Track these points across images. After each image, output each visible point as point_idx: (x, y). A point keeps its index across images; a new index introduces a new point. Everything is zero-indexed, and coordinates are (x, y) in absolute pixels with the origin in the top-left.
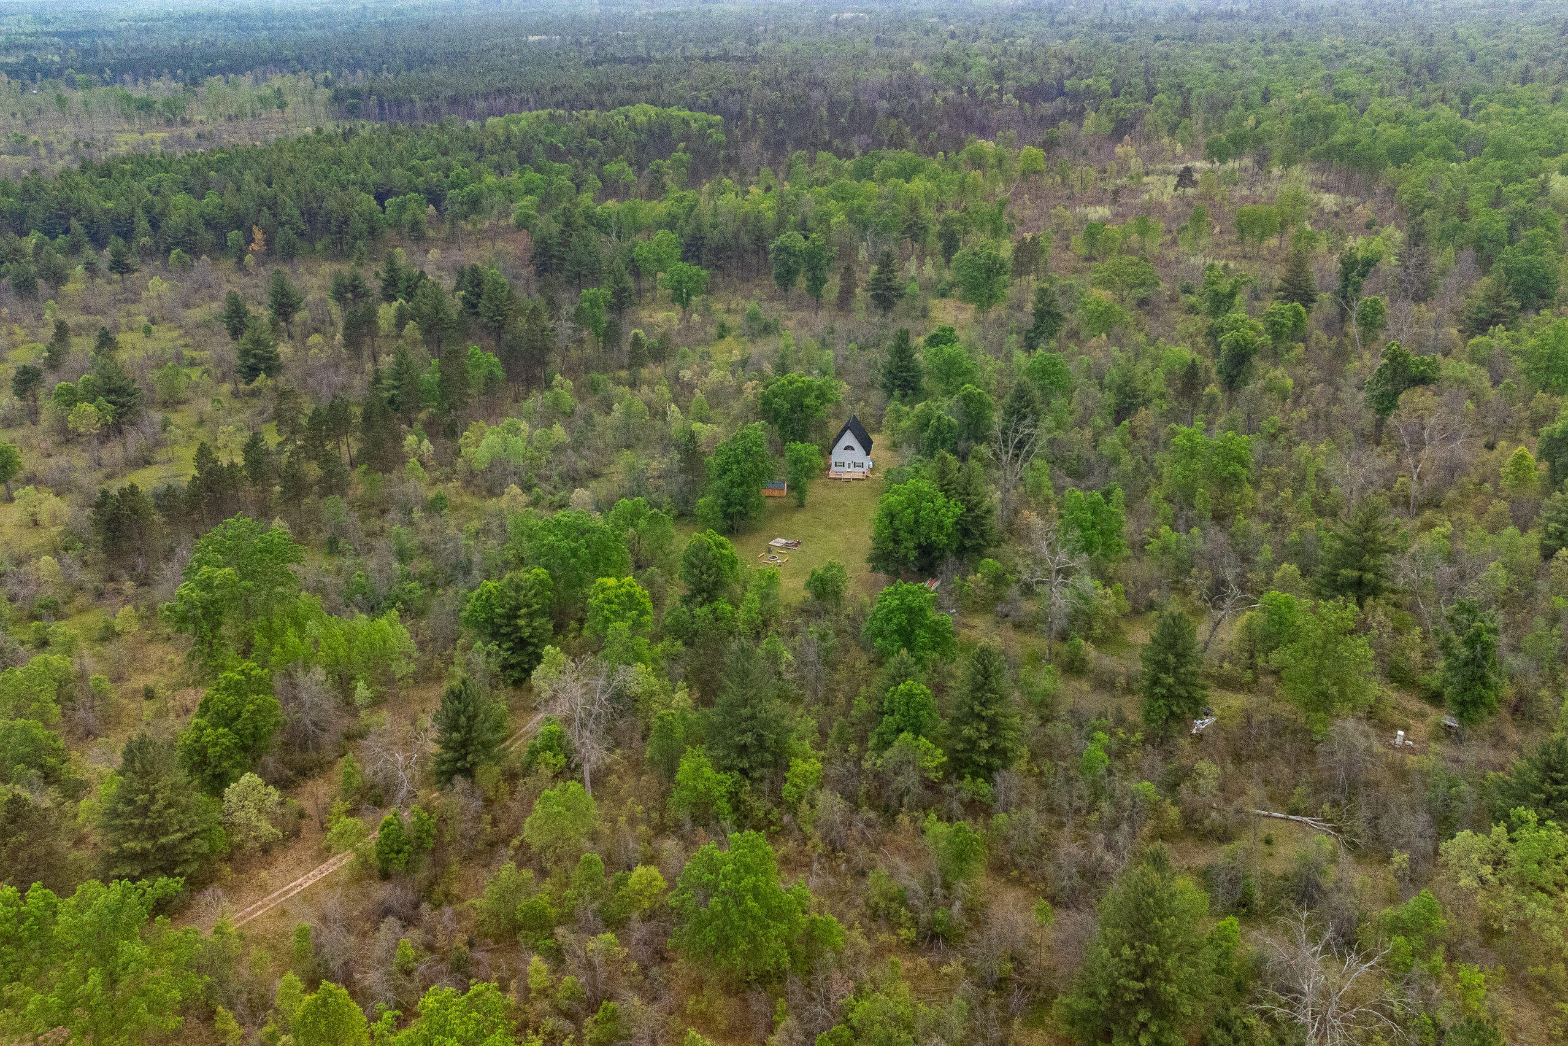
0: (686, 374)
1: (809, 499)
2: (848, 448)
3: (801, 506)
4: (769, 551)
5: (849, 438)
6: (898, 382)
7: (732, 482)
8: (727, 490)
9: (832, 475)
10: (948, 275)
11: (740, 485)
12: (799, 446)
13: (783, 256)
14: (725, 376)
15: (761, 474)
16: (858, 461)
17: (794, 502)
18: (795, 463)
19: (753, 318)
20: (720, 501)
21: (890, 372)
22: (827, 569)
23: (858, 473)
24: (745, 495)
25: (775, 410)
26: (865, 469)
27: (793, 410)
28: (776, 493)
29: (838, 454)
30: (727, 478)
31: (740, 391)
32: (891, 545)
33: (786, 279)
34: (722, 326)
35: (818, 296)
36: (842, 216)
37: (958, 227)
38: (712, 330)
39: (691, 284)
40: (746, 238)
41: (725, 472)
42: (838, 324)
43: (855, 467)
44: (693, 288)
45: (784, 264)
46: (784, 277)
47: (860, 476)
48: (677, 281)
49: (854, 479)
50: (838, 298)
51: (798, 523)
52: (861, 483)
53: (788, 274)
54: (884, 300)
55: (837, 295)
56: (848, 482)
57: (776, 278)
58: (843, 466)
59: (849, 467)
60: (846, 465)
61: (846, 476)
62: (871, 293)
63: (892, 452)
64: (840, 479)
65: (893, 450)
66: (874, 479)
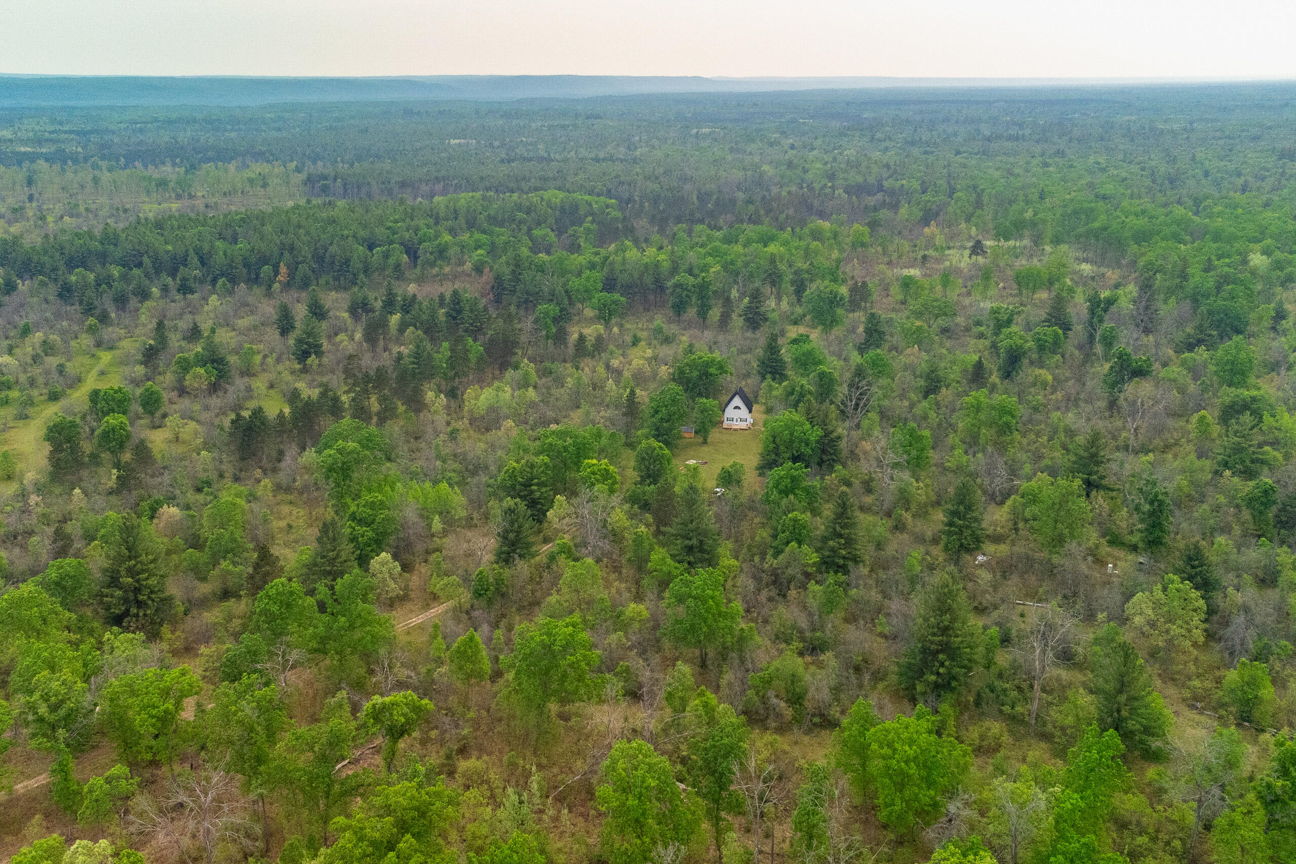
0: (615, 363)
1: (711, 439)
2: (737, 408)
3: (705, 442)
5: (737, 401)
6: (769, 370)
7: (662, 419)
9: (725, 426)
10: (799, 310)
11: (667, 421)
12: (704, 400)
13: (678, 290)
14: (644, 365)
15: (681, 416)
16: (743, 417)
17: (701, 440)
18: (702, 412)
19: (659, 331)
20: (653, 432)
21: (763, 365)
22: (731, 467)
23: (743, 425)
24: (671, 428)
25: (687, 377)
26: (748, 423)
27: (699, 377)
28: (687, 435)
29: (730, 412)
30: (659, 416)
31: (655, 374)
32: (773, 457)
33: (679, 308)
34: (635, 336)
35: (705, 319)
36: (718, 267)
37: (806, 276)
38: (628, 339)
39: (613, 306)
40: (648, 280)
41: (657, 412)
42: (721, 338)
43: (741, 421)
44: (614, 309)
45: (678, 297)
46: (677, 306)
47: (745, 427)
48: (603, 304)
49: (740, 429)
50: (720, 320)
51: (704, 452)
52: (746, 431)
53: (681, 304)
54: (754, 322)
55: (718, 318)
56: (736, 431)
57: (673, 307)
58: (733, 421)
59: (737, 421)
60: (735, 420)
61: (735, 427)
62: (744, 317)
63: (766, 415)
64: (731, 429)
65: (765, 412)
66: (754, 431)
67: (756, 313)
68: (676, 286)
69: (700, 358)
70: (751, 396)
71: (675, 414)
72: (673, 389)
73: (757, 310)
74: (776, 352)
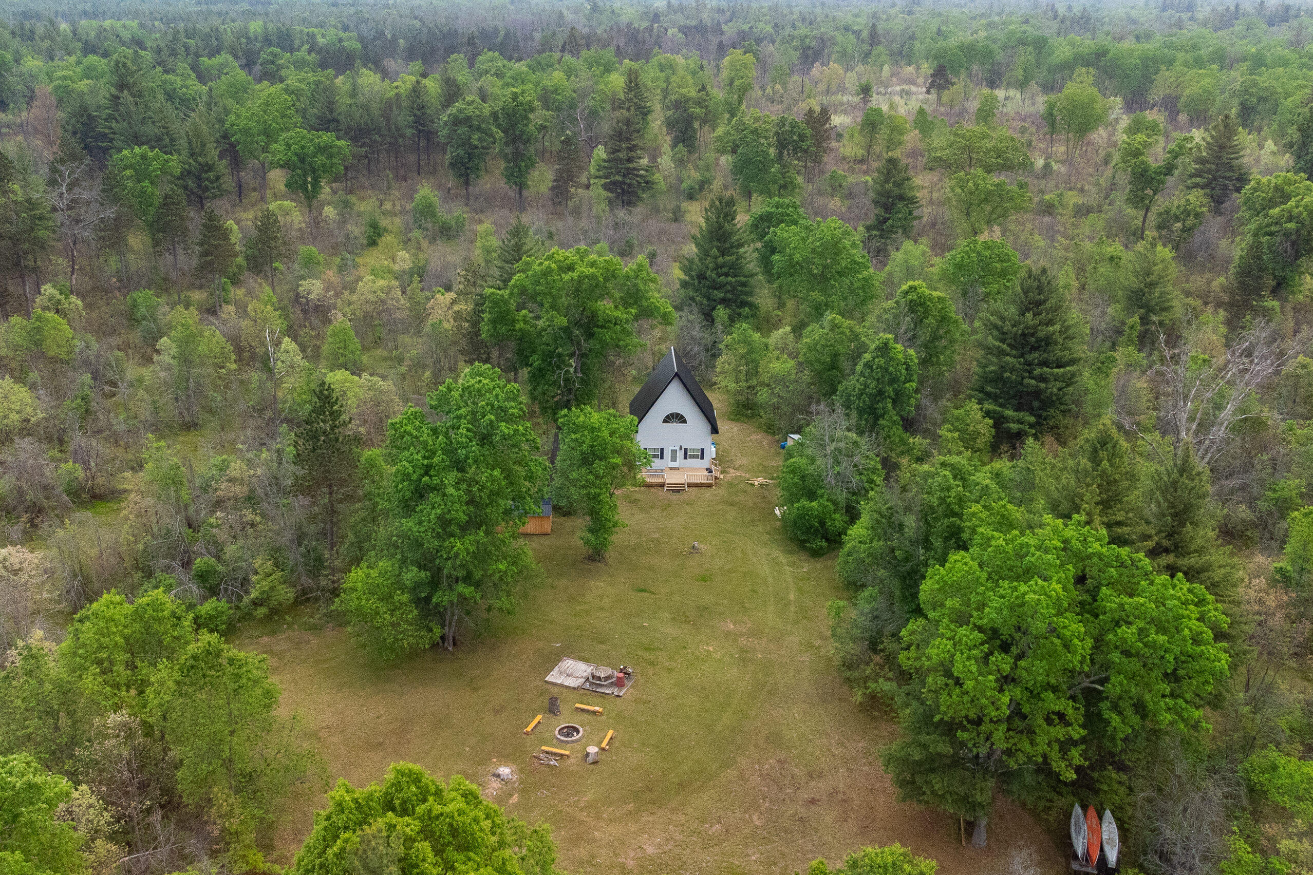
0: (313, 288)
2: (672, 417)
4: (553, 708)
5: (672, 396)
6: (718, 294)
7: (444, 522)
8: (430, 544)
9: (643, 478)
11: (468, 524)
12: (594, 416)
13: (462, 130)
14: (390, 289)
16: (693, 444)
17: (583, 546)
18: (589, 458)
19: (427, 211)
20: (411, 574)
21: (701, 277)
23: (696, 472)
24: (479, 553)
25: (525, 336)
26: (709, 462)
27: (566, 332)
28: (530, 526)
29: (654, 431)
30: (432, 511)
31: (419, 317)
33: (467, 169)
34: (374, 226)
35: (521, 186)
37: (696, 110)
38: (356, 230)
39: (321, 159)
40: (403, 119)
41: (419, 493)
42: (557, 224)
43: (685, 458)
44: (324, 165)
45: (463, 145)
46: (463, 164)
47: (701, 477)
48: (296, 154)
49: (689, 485)
50: (553, 189)
51: (602, 609)
52: (708, 493)
53: (470, 159)
54: (624, 192)
55: (550, 185)
56: (678, 491)
57: (453, 165)
58: (662, 458)
59: (674, 459)
60: (668, 455)
61: (672, 479)
62: (603, 181)
63: (739, 424)
64: (662, 485)
65: (738, 420)
66: (731, 485)
67: (628, 173)
68: (457, 122)
69: (563, 268)
71: (493, 492)
72: (479, 390)
73: (631, 165)
74: (732, 247)
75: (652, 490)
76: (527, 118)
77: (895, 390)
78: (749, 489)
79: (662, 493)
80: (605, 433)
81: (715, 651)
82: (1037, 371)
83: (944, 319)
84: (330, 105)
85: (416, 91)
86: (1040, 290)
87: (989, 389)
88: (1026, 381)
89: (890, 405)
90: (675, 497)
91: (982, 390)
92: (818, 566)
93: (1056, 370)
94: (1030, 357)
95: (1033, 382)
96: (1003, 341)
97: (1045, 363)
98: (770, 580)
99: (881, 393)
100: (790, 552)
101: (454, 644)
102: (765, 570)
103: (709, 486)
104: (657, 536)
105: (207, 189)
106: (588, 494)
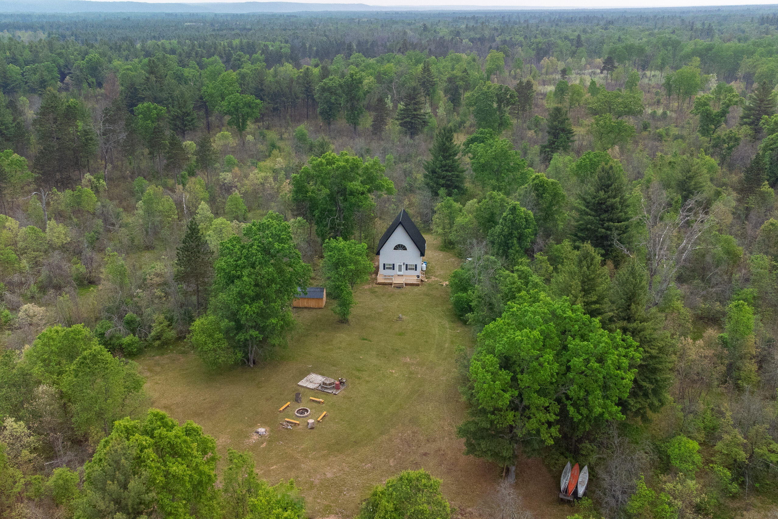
0: (227, 177)
1: (355, 311)
3: (343, 320)
4: (297, 399)
5: (400, 236)
6: (442, 182)
7: (242, 295)
8: (235, 307)
9: (380, 279)
11: (257, 297)
12: (341, 243)
15: (289, 283)
16: (411, 262)
17: (335, 317)
18: (336, 266)
20: (225, 323)
21: (434, 172)
23: (411, 277)
24: (263, 314)
25: (312, 199)
26: (418, 272)
27: (332, 198)
28: (312, 303)
29: (388, 254)
30: (234, 289)
33: (329, 115)
34: (273, 146)
35: (355, 124)
36: (372, 78)
37: (461, 83)
40: (298, 89)
41: (231, 280)
42: (374, 145)
43: (407, 269)
44: (248, 113)
45: (327, 102)
46: (327, 112)
47: (414, 280)
48: (233, 107)
49: (406, 284)
50: (372, 126)
51: (340, 348)
52: (416, 289)
53: (330, 110)
54: (412, 127)
55: (372, 123)
56: (400, 287)
57: (321, 113)
58: (394, 269)
59: (400, 270)
60: (397, 267)
61: (397, 281)
62: (400, 121)
63: (444, 253)
64: (391, 284)
65: (444, 250)
66: (430, 285)
67: (415, 116)
68: (323, 90)
69: (330, 163)
70: (417, 221)
71: (272, 281)
72: (268, 226)
73: (415, 113)
74: (450, 155)
75: (386, 287)
76: (358, 87)
77: (518, 233)
78: (439, 287)
79: (390, 288)
80: (346, 252)
81: (396, 373)
82: (606, 224)
83: (555, 195)
84: (261, 82)
85: (307, 73)
86: (609, 178)
87: (579, 234)
88: (600, 230)
89: (515, 242)
90: (397, 290)
91: (576, 235)
92: (466, 329)
93: (616, 224)
94: (602, 217)
95: (603, 230)
96: (587, 207)
97: (611, 220)
98: (437, 336)
99: (511, 234)
100: (452, 322)
101: (254, 363)
102: (436, 330)
103: (417, 285)
104: (382, 311)
105: (185, 126)
106: (335, 285)
